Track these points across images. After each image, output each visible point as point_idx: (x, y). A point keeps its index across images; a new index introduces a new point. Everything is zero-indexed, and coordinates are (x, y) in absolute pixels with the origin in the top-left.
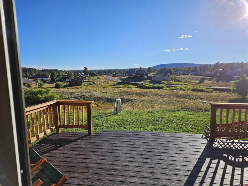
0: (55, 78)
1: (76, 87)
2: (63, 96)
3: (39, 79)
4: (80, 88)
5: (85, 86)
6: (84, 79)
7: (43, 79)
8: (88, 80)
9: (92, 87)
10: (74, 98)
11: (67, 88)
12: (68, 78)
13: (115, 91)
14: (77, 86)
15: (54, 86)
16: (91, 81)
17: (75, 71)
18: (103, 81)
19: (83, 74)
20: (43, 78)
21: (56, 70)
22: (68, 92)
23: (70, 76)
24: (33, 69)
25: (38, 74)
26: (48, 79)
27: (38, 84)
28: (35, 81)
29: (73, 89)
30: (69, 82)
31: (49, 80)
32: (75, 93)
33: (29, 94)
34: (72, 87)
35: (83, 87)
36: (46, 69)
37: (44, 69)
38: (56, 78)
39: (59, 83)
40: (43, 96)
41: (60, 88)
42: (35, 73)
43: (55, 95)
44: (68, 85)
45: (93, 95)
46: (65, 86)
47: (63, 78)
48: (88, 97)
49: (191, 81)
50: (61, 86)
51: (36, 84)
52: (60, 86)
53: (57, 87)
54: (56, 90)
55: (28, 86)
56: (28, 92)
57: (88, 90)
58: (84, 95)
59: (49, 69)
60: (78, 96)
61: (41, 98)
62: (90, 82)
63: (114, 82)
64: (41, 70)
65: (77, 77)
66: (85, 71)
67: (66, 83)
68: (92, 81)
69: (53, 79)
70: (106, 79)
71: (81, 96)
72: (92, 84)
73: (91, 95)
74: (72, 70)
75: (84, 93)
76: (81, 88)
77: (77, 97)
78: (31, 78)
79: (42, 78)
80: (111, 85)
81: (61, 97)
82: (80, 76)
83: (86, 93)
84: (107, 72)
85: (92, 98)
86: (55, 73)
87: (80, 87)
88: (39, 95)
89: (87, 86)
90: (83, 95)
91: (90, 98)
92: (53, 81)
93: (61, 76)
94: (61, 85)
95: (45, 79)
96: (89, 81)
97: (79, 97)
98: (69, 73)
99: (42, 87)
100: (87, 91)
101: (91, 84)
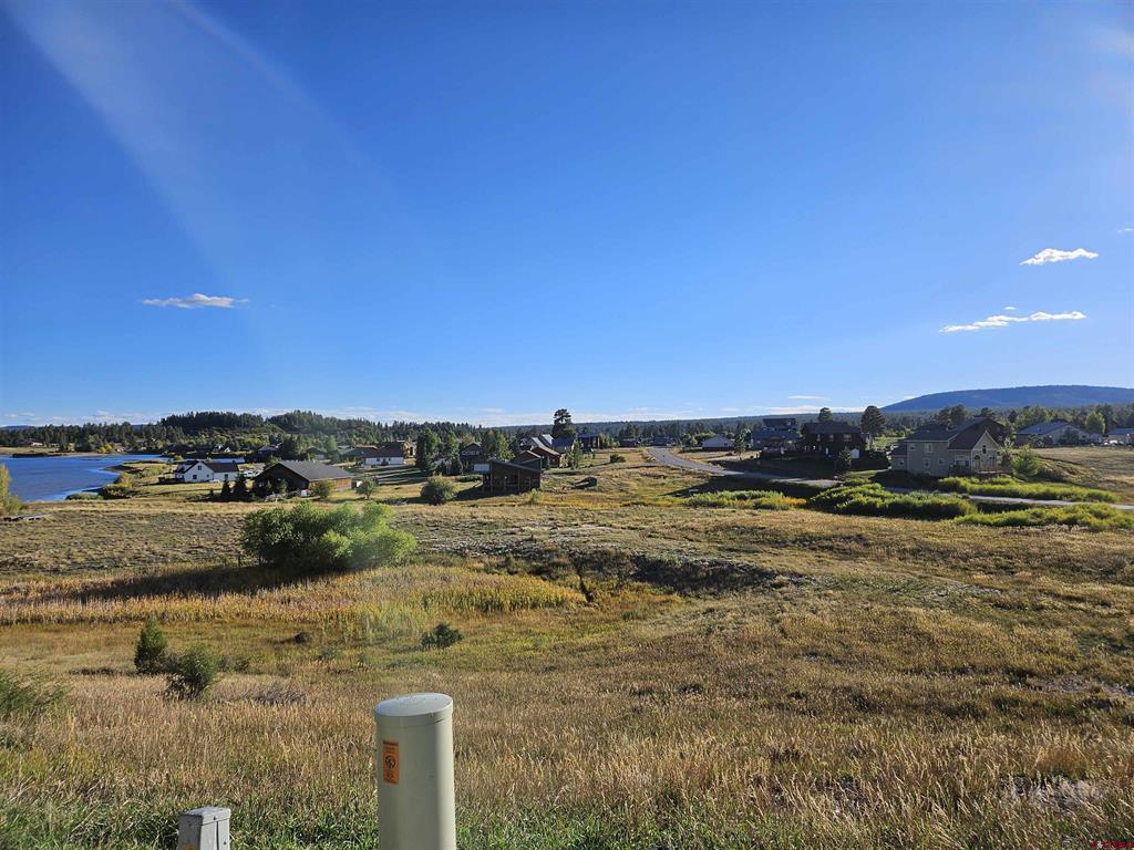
0: (433, 461)
1: (513, 496)
2: (439, 542)
3: (371, 461)
4: (526, 503)
5: (549, 496)
6: (551, 463)
7: (385, 464)
8: (568, 470)
9: (583, 497)
10: (488, 552)
11: (474, 502)
12: (482, 459)
13: (689, 524)
14: (517, 494)
15: (419, 495)
16: (580, 474)
17: (520, 428)
18: (636, 470)
19: (549, 438)
20: (387, 459)
21: (444, 428)
22: (465, 523)
23: (494, 449)
24: (359, 423)
25: (373, 444)
26: (406, 462)
27: (359, 483)
28: (353, 470)
29: (493, 510)
30: (485, 475)
31: (407, 467)
32: (497, 527)
33: (289, 527)
34: (495, 498)
35: (542, 497)
36: (407, 421)
37: (402, 424)
38: (436, 459)
39: (439, 479)
40: (346, 542)
41: (444, 503)
42: (363, 441)
43: (403, 535)
44: (480, 488)
45: (578, 539)
46: (462, 496)
47: (464, 459)
48: (549, 551)
49: (1125, 478)
50: (446, 494)
51: (354, 485)
52: (441, 492)
53: (432, 496)
54: (418, 511)
55: (317, 493)
56: (286, 520)
57: (561, 515)
58: (535, 541)
59: (420, 422)
60: (503, 544)
61: (337, 546)
62: (576, 477)
63: (686, 478)
64: (390, 425)
65: (522, 452)
66: (562, 430)
67: (474, 480)
68: (584, 473)
69: (421, 462)
70: (649, 461)
71: (518, 543)
72: (586, 486)
73: (567, 539)
74: (510, 425)
75: (533, 526)
76: (530, 503)
77: (498, 549)
78: (343, 458)
79: (381, 460)
80: (675, 494)
81: (430, 545)
82: (538, 450)
83: (546, 529)
84: (661, 430)
85: (570, 555)
86: (435, 436)
87: (528, 497)
88: (332, 536)
89: (560, 495)
90: (531, 540)
91: (558, 556)
92: (421, 471)
93: (455, 450)
94: (447, 489)
95: (395, 461)
96: (575, 470)
97: (511, 546)
98: (489, 437)
99: (371, 496)
100: (552, 519)
101: (581, 488)
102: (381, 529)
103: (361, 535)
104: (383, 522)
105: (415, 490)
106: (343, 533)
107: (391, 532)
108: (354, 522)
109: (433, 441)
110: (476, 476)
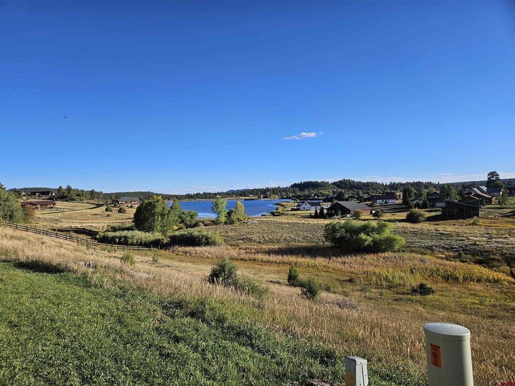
0: (412, 201)
1: (461, 220)
2: (418, 242)
3: (379, 201)
4: (470, 224)
5: (486, 221)
6: (486, 202)
7: (386, 202)
8: (499, 206)
9: (509, 222)
10: (447, 249)
11: (437, 222)
12: (441, 200)
14: (464, 219)
15: (405, 218)
16: (507, 208)
17: (464, 183)
19: (484, 188)
20: (387, 201)
21: (418, 185)
22: (432, 233)
23: (448, 195)
24: (372, 184)
25: (380, 193)
26: (397, 202)
27: (374, 212)
28: (371, 206)
29: (448, 227)
30: (442, 209)
31: (397, 204)
32: (452, 236)
33: (343, 230)
34: (449, 221)
35: (481, 221)
36: (397, 182)
37: (394, 183)
38: (414, 200)
39: (416, 210)
40: (370, 239)
41: (419, 222)
42: (375, 192)
43: (398, 237)
44: (440, 215)
45: (507, 246)
46: (429, 219)
47: (429, 200)
48: (487, 251)
50: (420, 218)
51: (371, 213)
52: (417, 217)
53: (412, 219)
54: (405, 226)
55: (354, 216)
56: (342, 228)
57: (495, 232)
58: (478, 245)
59: (404, 182)
60: (457, 245)
61: (366, 240)
62: (504, 210)
64: (388, 184)
65: (466, 196)
66: (493, 183)
67: (436, 211)
68: (510, 208)
69: (405, 202)
71: (466, 246)
72: (512, 215)
73: (500, 245)
74: (457, 182)
75: (477, 237)
76: (474, 224)
77: (454, 248)
78: (365, 200)
79: (384, 201)
81: (413, 243)
82: (477, 195)
83: (484, 239)
85: (502, 255)
86: (413, 189)
87: (471, 221)
88: (363, 236)
89: (493, 220)
90: (475, 244)
91: (493, 254)
92: (406, 206)
93: (424, 195)
94: (421, 215)
95: (391, 201)
96: (503, 206)
97: (462, 247)
98: (445, 189)
99: (380, 218)
100: (489, 234)
101: (509, 216)
102: (387, 233)
103: (377, 236)
104: (387, 231)
105: (403, 215)
106: (368, 235)
107: (392, 236)
108: (373, 230)
109: (412, 191)
110: (437, 209)
